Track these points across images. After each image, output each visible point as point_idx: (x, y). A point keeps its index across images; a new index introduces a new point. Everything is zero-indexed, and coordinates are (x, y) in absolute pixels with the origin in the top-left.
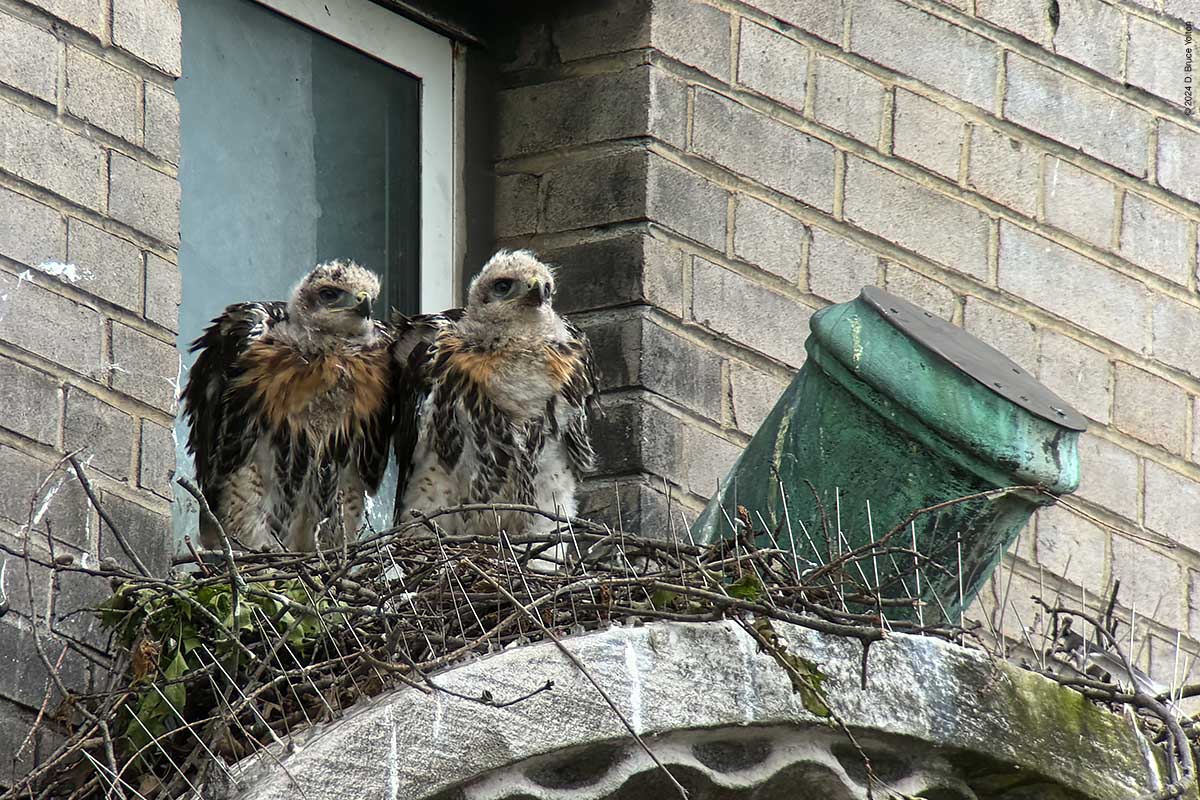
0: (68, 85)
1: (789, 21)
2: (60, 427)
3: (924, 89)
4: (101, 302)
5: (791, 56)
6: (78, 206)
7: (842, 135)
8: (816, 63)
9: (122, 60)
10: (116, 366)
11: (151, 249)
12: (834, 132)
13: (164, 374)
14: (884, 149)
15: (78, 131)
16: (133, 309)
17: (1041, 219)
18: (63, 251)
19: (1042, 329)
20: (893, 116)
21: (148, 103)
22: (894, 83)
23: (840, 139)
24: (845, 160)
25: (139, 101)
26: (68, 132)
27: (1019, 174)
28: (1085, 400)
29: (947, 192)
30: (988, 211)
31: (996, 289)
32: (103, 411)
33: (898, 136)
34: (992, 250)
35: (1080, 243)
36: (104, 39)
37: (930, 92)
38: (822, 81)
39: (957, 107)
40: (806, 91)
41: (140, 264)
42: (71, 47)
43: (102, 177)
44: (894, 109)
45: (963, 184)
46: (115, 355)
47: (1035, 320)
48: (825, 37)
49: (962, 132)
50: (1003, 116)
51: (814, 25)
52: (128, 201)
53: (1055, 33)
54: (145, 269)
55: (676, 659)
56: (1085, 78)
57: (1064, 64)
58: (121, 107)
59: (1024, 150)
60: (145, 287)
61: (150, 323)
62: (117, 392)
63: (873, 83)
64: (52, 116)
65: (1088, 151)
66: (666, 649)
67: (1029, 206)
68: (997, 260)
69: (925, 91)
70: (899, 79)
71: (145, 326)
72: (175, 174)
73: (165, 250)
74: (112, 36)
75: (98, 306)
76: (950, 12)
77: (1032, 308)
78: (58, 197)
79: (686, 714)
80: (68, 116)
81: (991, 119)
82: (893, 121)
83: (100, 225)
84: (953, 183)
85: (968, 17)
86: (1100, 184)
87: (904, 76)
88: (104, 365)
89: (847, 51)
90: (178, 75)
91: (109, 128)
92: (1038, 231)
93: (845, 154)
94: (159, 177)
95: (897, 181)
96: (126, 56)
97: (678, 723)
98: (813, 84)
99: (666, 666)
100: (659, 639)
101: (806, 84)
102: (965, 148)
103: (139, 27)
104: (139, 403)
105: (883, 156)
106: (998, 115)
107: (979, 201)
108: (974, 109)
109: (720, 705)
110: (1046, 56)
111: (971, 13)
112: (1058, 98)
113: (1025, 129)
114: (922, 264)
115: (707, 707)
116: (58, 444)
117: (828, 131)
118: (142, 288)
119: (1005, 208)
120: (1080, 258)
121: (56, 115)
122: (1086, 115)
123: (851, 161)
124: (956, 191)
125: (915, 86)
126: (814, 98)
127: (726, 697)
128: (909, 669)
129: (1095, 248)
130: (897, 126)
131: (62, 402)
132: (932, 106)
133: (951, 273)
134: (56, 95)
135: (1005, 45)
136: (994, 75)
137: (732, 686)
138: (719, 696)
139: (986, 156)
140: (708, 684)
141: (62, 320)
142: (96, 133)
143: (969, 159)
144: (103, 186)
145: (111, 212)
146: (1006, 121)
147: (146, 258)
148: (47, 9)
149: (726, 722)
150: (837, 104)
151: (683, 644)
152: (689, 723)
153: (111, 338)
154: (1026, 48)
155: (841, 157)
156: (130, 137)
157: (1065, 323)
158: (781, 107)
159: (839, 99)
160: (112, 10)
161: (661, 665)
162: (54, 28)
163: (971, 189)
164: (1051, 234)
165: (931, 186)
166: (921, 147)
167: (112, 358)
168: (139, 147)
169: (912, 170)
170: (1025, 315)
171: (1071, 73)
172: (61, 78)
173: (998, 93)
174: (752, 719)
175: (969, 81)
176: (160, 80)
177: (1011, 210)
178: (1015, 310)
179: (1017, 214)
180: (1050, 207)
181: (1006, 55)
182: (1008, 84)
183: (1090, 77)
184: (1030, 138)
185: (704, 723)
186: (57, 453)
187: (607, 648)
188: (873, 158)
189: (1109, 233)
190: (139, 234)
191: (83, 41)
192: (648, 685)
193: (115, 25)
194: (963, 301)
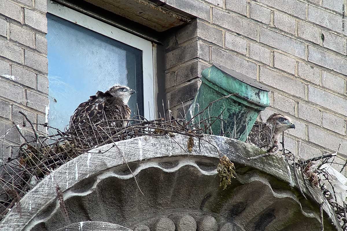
0: (11, 33)
1: (240, 34)
2: (11, 115)
3: (283, 52)
4: (23, 85)
5: (241, 42)
6: (15, 62)
7: (258, 61)
8: (250, 44)
9: (28, 28)
10: (28, 101)
11: (39, 74)
12: (256, 61)
13: (44, 104)
14: (271, 65)
15: (15, 44)
16: (33, 87)
17: (321, 85)
18: (10, 72)
19: (323, 111)
20: (274, 58)
21: (37, 39)
22: (274, 50)
23: (258, 63)
24: (260, 67)
25: (34, 38)
26: (11, 44)
27: (314, 74)
28: (337, 129)
29: (292, 77)
30: (305, 82)
31: (308, 101)
32: (24, 111)
33: (275, 63)
34: (306, 92)
35: (334, 92)
36: (22, 23)
37: (285, 53)
38: (251, 49)
39: (293, 57)
40: (247, 50)
41: (35, 77)
42: (11, 24)
43: (22, 55)
44: (274, 56)
45: (296, 76)
46: (28, 98)
47: (320, 109)
48: (251, 38)
49: (295, 63)
50: (308, 60)
51: (248, 35)
52: (31, 62)
53: (323, 42)
54: (37, 78)
55: (152, 142)
56: (333, 53)
57: (327, 50)
58: (28, 39)
59: (315, 68)
60: (37, 83)
61: (39, 91)
62: (29, 107)
63: (268, 50)
64: (6, 40)
65: (335, 70)
66: (149, 140)
67: (317, 82)
68: (308, 94)
69: (283, 53)
70: (275, 50)
71: (38, 92)
72: (46, 56)
73: (44, 74)
74: (24, 22)
75: (22, 86)
76: (290, 35)
77: (319, 106)
78: (8, 59)
79: (154, 155)
80: (11, 40)
81: (304, 61)
82: (274, 59)
83: (22, 67)
84: (293, 75)
85: (296, 37)
86: (339, 78)
87: (276, 49)
88: (25, 101)
89: (259, 42)
90: (46, 33)
91: (24, 44)
92: (320, 88)
93: (259, 66)
94: (41, 57)
95: (275, 73)
96: (30, 27)
97: (152, 157)
98: (248, 49)
99: (149, 144)
100: (147, 138)
101: (246, 49)
102: (297, 67)
103: (33, 20)
104: (36, 110)
105: (272, 67)
106: (306, 60)
107: (302, 80)
108: (299, 58)
109: (163, 152)
110: (321, 47)
111: (297, 36)
112: (325, 57)
113: (315, 64)
114: (285, 94)
115: (160, 153)
116: (10, 118)
117: (254, 60)
118: (36, 83)
119: (310, 82)
120: (334, 95)
121: (7, 40)
122: (334, 62)
123: (261, 68)
124: (295, 77)
125: (280, 52)
126: (249, 52)
127: (165, 150)
128: (215, 143)
129: (338, 93)
130: (275, 60)
131: (11, 108)
132: (285, 56)
133: (293, 96)
134: (7, 35)
135: (307, 44)
136: (305, 51)
137: (167, 148)
138: (163, 150)
139: (303, 69)
140: (160, 148)
141: (10, 89)
142: (20, 45)
143: (298, 70)
144: (23, 58)
145: (25, 64)
146: (309, 61)
147: (37, 75)
148: (3, 14)
149: (164, 156)
150: (256, 54)
151: (154, 139)
152: (155, 156)
153: (26, 94)
154: (314, 45)
155: (258, 67)
156: (32, 47)
157: (330, 110)
158: (239, 54)
159: (257, 53)
160: (24, 16)
161: (147, 144)
162: (6, 19)
163: (299, 77)
164: (325, 89)
165: (287, 75)
166: (283, 66)
167: (27, 99)
168: (34, 49)
169: (280, 71)
170: (317, 107)
171: (329, 51)
172: (8, 31)
173: (306, 55)
174: (171, 155)
175: (297, 52)
176: (41, 34)
177: (312, 83)
178: (314, 106)
179: (314, 84)
180: (324, 83)
181: (308, 46)
182: (309, 53)
183: (335, 53)
184: (317, 66)
185: (159, 156)
186: (10, 121)
187: (133, 141)
188: (269, 68)
189: (343, 90)
190: (35, 70)
191: (15, 23)
192: (144, 149)
193: (25, 19)
194: (298, 103)
